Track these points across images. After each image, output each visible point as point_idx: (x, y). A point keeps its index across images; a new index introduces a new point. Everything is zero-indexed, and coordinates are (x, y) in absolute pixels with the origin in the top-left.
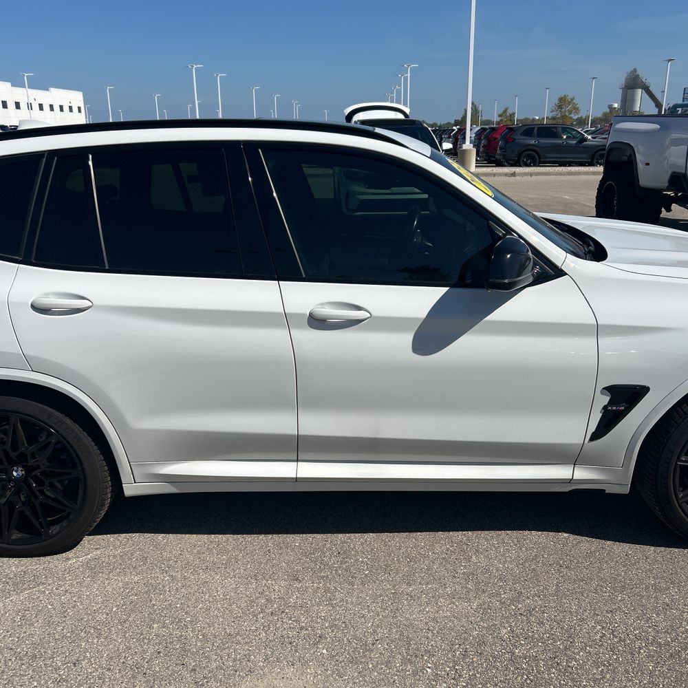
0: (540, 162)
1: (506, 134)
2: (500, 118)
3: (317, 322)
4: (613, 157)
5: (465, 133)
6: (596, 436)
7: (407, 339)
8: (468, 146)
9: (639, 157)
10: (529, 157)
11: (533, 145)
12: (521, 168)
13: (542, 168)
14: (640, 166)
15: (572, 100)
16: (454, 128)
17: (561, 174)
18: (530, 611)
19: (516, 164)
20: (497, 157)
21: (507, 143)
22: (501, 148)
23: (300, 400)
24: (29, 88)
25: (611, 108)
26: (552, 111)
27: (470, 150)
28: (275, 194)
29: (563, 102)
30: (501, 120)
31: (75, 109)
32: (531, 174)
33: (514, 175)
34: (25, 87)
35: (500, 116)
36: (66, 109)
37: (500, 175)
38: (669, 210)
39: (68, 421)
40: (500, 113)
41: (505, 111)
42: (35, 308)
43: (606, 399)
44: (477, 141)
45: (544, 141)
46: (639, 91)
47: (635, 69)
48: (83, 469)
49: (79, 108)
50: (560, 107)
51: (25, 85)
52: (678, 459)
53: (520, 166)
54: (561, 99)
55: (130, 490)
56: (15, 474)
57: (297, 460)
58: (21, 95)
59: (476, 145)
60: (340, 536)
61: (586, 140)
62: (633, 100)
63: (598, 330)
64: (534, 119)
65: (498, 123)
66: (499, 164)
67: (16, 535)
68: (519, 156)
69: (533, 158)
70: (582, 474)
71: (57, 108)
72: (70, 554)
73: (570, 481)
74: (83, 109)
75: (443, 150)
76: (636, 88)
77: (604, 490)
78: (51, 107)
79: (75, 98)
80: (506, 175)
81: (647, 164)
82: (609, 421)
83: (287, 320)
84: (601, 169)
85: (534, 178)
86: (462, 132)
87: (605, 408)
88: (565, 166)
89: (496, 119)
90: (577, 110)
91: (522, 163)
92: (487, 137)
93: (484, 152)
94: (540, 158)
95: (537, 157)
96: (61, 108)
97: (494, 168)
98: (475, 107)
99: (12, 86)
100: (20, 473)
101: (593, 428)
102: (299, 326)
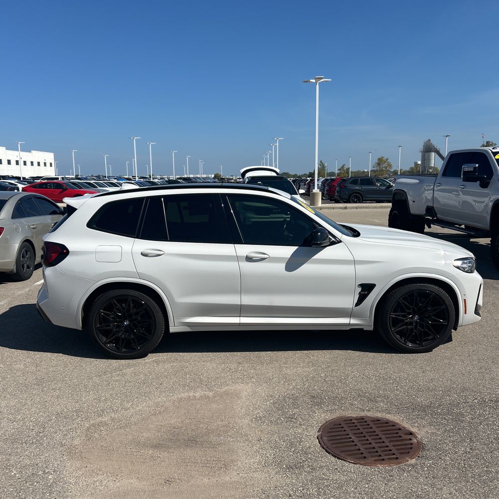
0: (363, 200)
1: (341, 183)
2: (339, 171)
3: (249, 259)
4: (397, 198)
5: (314, 183)
6: (357, 305)
7: (283, 266)
8: (316, 190)
9: (409, 198)
10: (356, 197)
11: (358, 190)
12: (351, 204)
13: (364, 204)
14: (410, 203)
15: (387, 160)
16: (308, 179)
17: (376, 208)
18: (333, 370)
19: (348, 201)
20: (335, 197)
21: (341, 188)
22: (338, 192)
23: (242, 290)
24: (21, 151)
25: (416, 164)
26: (374, 167)
27: (318, 193)
28: (232, 211)
29: (381, 161)
30: (340, 173)
31: (48, 165)
32: (357, 208)
33: (346, 208)
34: (18, 150)
35: (339, 170)
36: (42, 164)
37: (337, 208)
38: (430, 227)
39: (150, 299)
40: (339, 168)
41: (343, 167)
42: (143, 254)
43: (360, 289)
44: (323, 187)
45: (364, 187)
46: (433, 154)
47: (429, 140)
48: (155, 320)
49: (51, 164)
50: (379, 164)
51: (18, 149)
52: (390, 314)
53: (350, 203)
54: (379, 159)
55: (172, 329)
56: (125, 323)
57: (240, 317)
58: (13, 155)
59: (322, 189)
60: (256, 352)
61: (391, 186)
62: (429, 160)
63: (355, 262)
64: (364, 172)
65: (338, 175)
66: (337, 202)
67: (124, 350)
68: (349, 197)
69: (358, 198)
70: (353, 321)
71: (35, 164)
72: (145, 358)
73: (349, 324)
74: (53, 165)
75: (299, 194)
76: (430, 152)
77: (363, 329)
78: (32, 163)
79: (49, 157)
80: (341, 208)
81: (414, 202)
82: (362, 298)
83: (237, 258)
84: (390, 204)
85: (359, 210)
86: (313, 181)
87: (360, 293)
88: (380, 203)
89: (337, 171)
90: (390, 166)
91: (351, 201)
92: (328, 185)
93: (327, 194)
94: (362, 199)
95: (361, 198)
96: (39, 164)
97: (333, 204)
98: (322, 163)
99: (6, 149)
100: (127, 323)
101: (356, 301)
102: (242, 261)
